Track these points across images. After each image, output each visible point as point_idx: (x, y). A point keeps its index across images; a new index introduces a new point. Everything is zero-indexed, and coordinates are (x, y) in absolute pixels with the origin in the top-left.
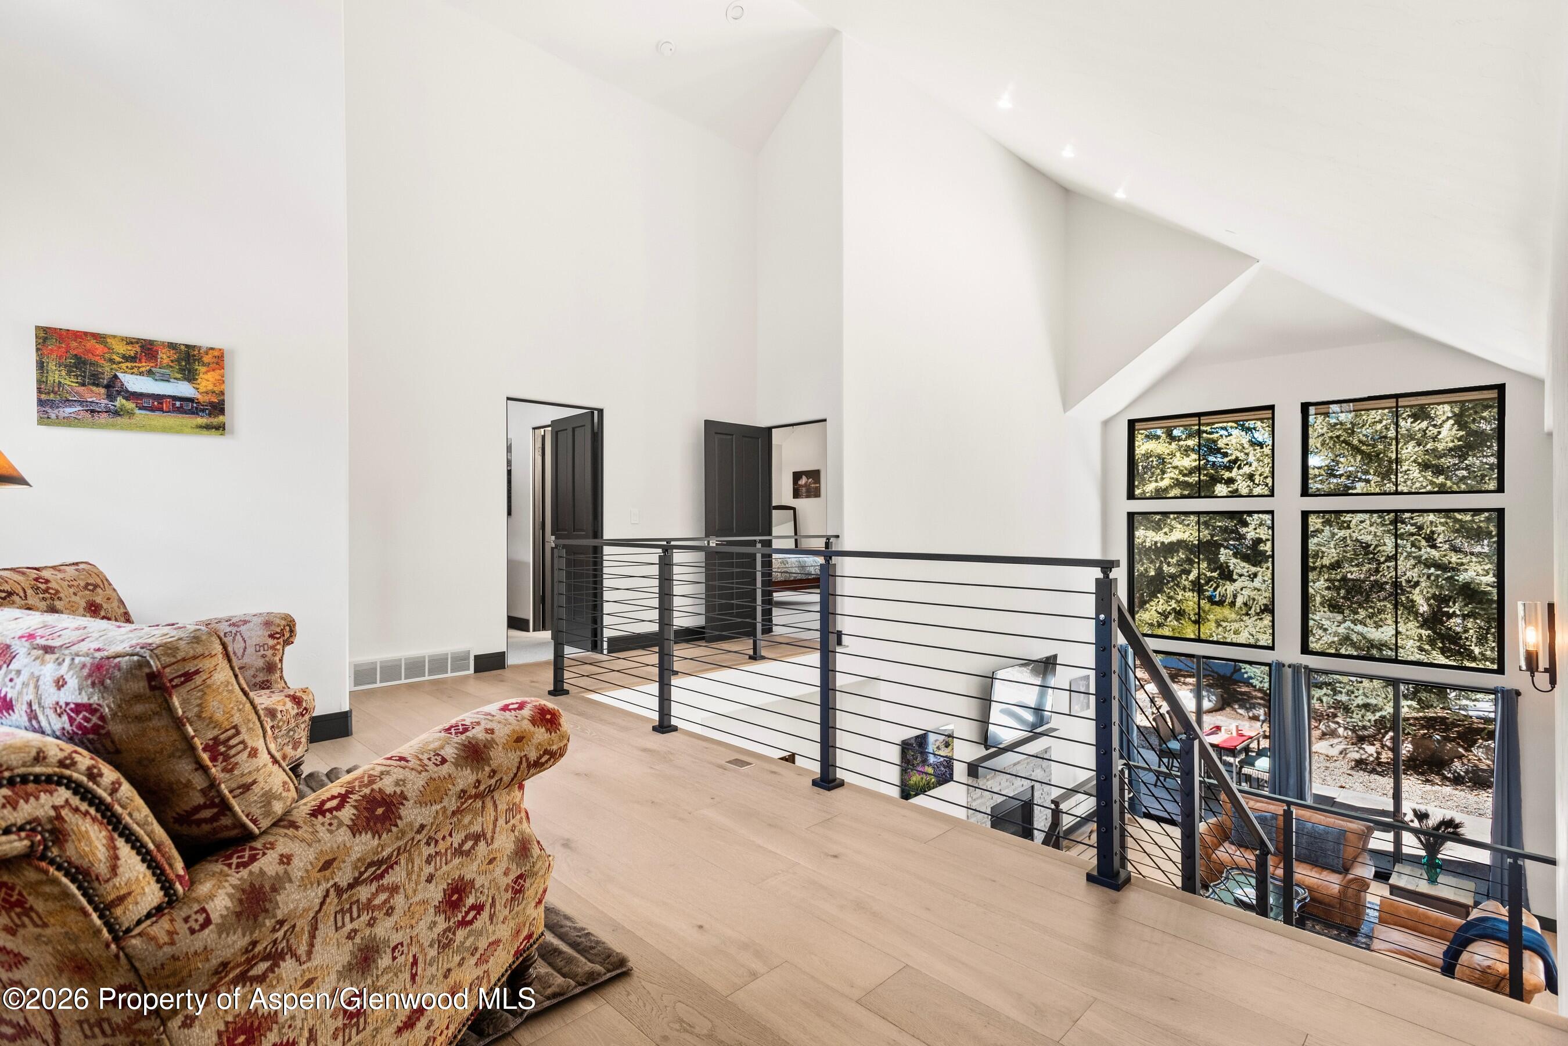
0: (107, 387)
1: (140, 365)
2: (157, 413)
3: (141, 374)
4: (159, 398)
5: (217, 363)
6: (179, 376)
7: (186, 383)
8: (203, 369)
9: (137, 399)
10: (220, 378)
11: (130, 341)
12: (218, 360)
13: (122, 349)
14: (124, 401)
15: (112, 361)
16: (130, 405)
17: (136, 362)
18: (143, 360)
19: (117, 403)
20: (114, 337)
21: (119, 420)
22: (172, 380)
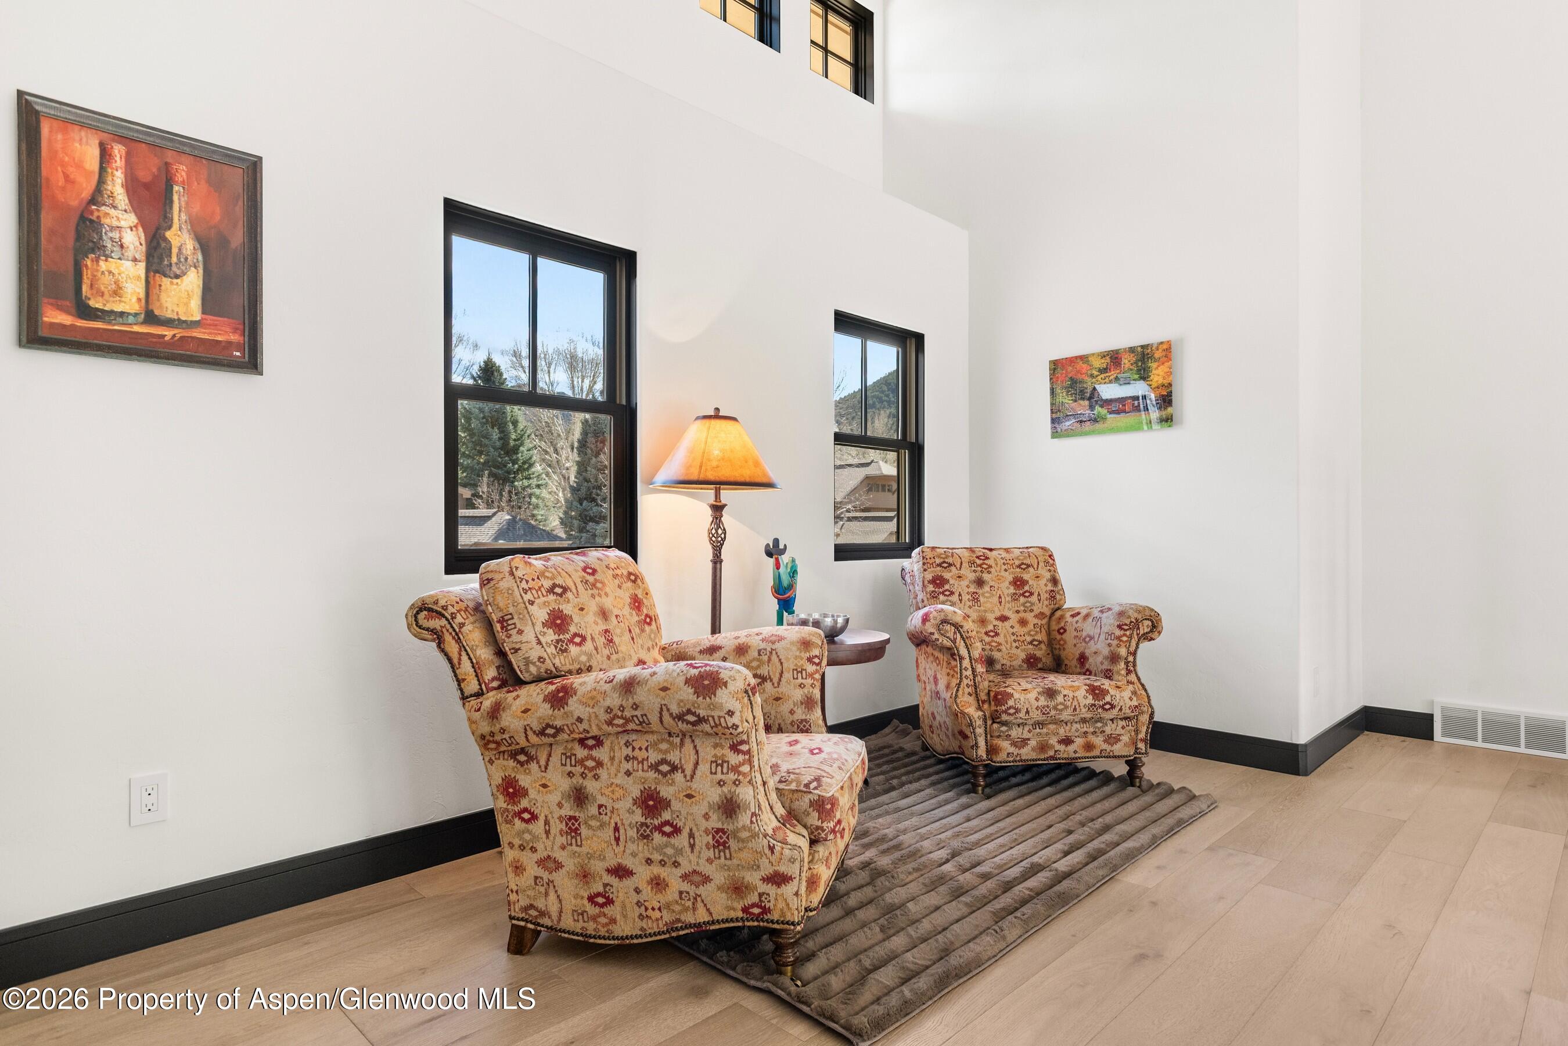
0: (1090, 399)
1: (1110, 374)
2: (1122, 415)
3: (1110, 382)
4: (1122, 400)
5: (1166, 356)
6: (1136, 377)
7: (1142, 382)
8: (1154, 365)
9: (1108, 405)
10: (1168, 370)
11: (1103, 355)
12: (1167, 351)
13: (1098, 363)
14: (1100, 409)
15: (1092, 376)
16: (1103, 411)
17: (1107, 372)
18: (1112, 369)
19: (1095, 412)
20: (1093, 354)
21: (1097, 426)
22: (1132, 382)
